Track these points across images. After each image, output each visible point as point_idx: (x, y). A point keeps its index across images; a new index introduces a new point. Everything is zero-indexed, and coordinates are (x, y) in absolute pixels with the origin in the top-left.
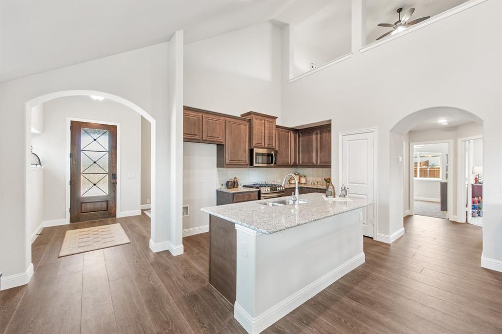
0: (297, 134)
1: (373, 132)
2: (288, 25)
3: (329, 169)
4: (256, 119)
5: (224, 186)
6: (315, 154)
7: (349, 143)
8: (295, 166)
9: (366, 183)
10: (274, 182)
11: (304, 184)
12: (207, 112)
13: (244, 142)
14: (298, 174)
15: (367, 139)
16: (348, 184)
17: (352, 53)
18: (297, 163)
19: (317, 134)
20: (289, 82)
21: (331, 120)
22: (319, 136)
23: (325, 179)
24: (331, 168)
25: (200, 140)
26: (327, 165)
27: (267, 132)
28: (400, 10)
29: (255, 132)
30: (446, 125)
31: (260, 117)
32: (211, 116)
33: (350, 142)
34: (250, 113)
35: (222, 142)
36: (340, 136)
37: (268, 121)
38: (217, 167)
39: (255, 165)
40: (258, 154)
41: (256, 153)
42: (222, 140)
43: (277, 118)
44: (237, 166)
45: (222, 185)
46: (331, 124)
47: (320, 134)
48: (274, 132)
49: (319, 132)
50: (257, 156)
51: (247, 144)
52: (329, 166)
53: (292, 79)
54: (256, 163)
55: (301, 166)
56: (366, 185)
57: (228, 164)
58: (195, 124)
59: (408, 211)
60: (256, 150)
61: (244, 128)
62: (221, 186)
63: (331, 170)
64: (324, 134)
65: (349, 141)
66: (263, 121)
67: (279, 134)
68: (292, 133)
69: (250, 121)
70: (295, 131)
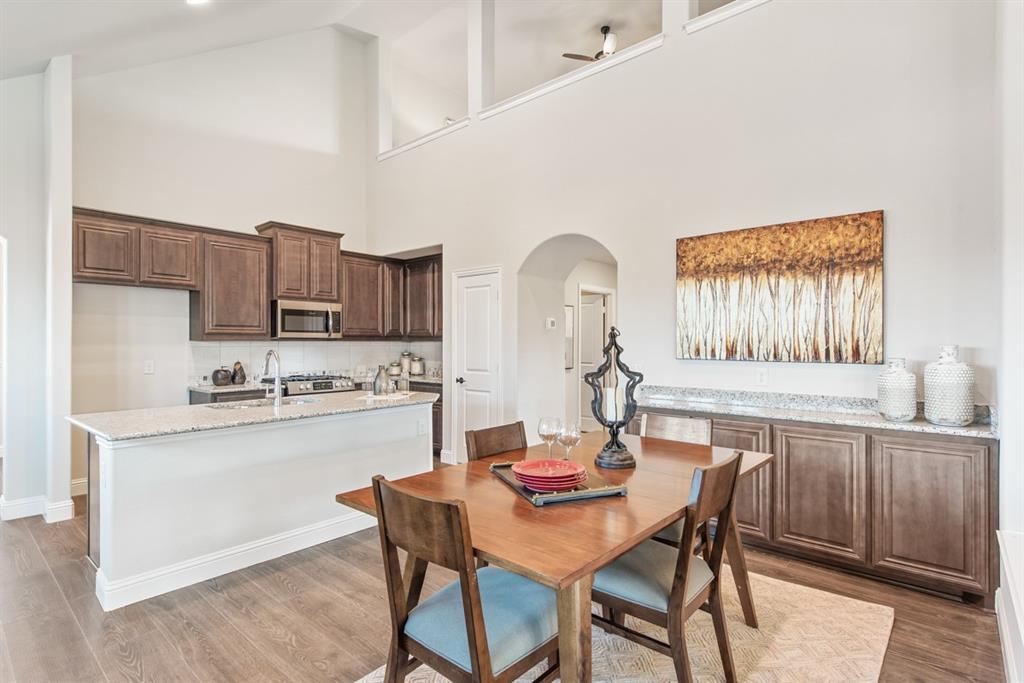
0: (402, 270)
1: (497, 272)
2: (374, 38)
3: (438, 343)
4: (286, 237)
5: (210, 381)
7: (467, 292)
8: (394, 336)
9: (489, 369)
10: (347, 371)
11: (419, 375)
12: (153, 222)
13: (254, 286)
14: (409, 355)
15: (489, 285)
16: (466, 371)
17: (469, 119)
18: (402, 330)
19: (429, 273)
20: (379, 159)
21: (440, 247)
24: (441, 341)
25: (133, 281)
27: (315, 265)
28: (606, 30)
29: (283, 264)
31: (296, 234)
32: (161, 231)
33: (469, 290)
34: (272, 225)
35: (194, 286)
36: (454, 278)
37: (318, 243)
38: (191, 339)
39: (280, 334)
40: (286, 312)
41: (282, 310)
42: (192, 283)
43: (342, 235)
44: (236, 337)
45: (205, 378)
46: (441, 254)
48: (334, 265)
49: (431, 268)
50: (287, 317)
51: (264, 290)
53: (384, 153)
54: (283, 330)
55: (409, 336)
56: (489, 373)
57: (208, 334)
58: (117, 246)
60: (282, 304)
61: (256, 257)
62: (202, 381)
63: (442, 345)
65: (466, 287)
66: (305, 243)
67: (351, 270)
68: (386, 269)
69: (270, 241)
70: (394, 262)
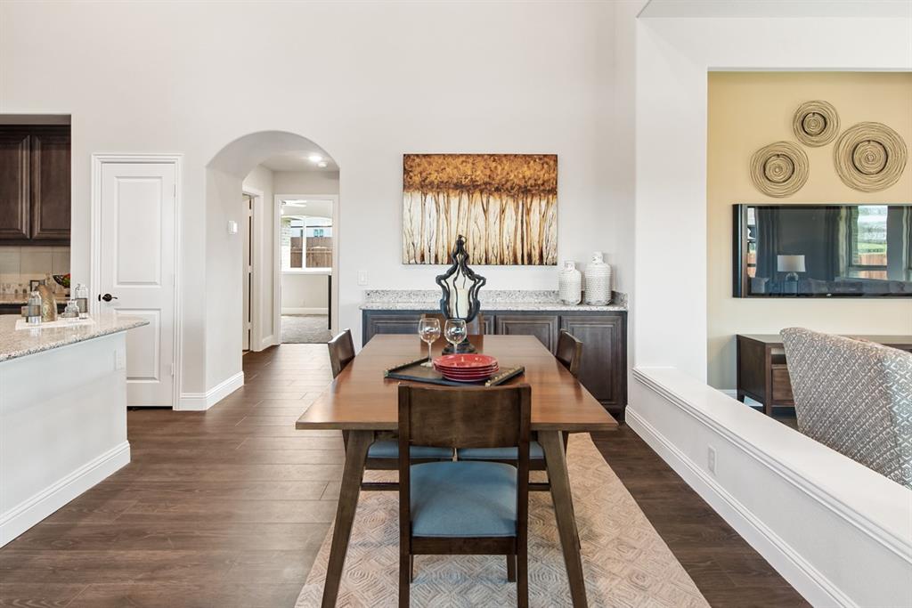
1: (173, 163)
3: (63, 249)
6: (24, 206)
7: (119, 184)
9: (157, 281)
15: (159, 177)
16: (115, 286)
19: (32, 149)
21: (69, 114)
22: (37, 153)
23: (55, 277)
24: (69, 245)
26: (60, 238)
30: (324, 168)
33: (120, 180)
36: (95, 162)
46: (69, 126)
47: (42, 149)
49: (38, 143)
52: (66, 242)
56: (159, 287)
59: (270, 337)
63: (69, 252)
64: (54, 152)
65: (118, 177)
